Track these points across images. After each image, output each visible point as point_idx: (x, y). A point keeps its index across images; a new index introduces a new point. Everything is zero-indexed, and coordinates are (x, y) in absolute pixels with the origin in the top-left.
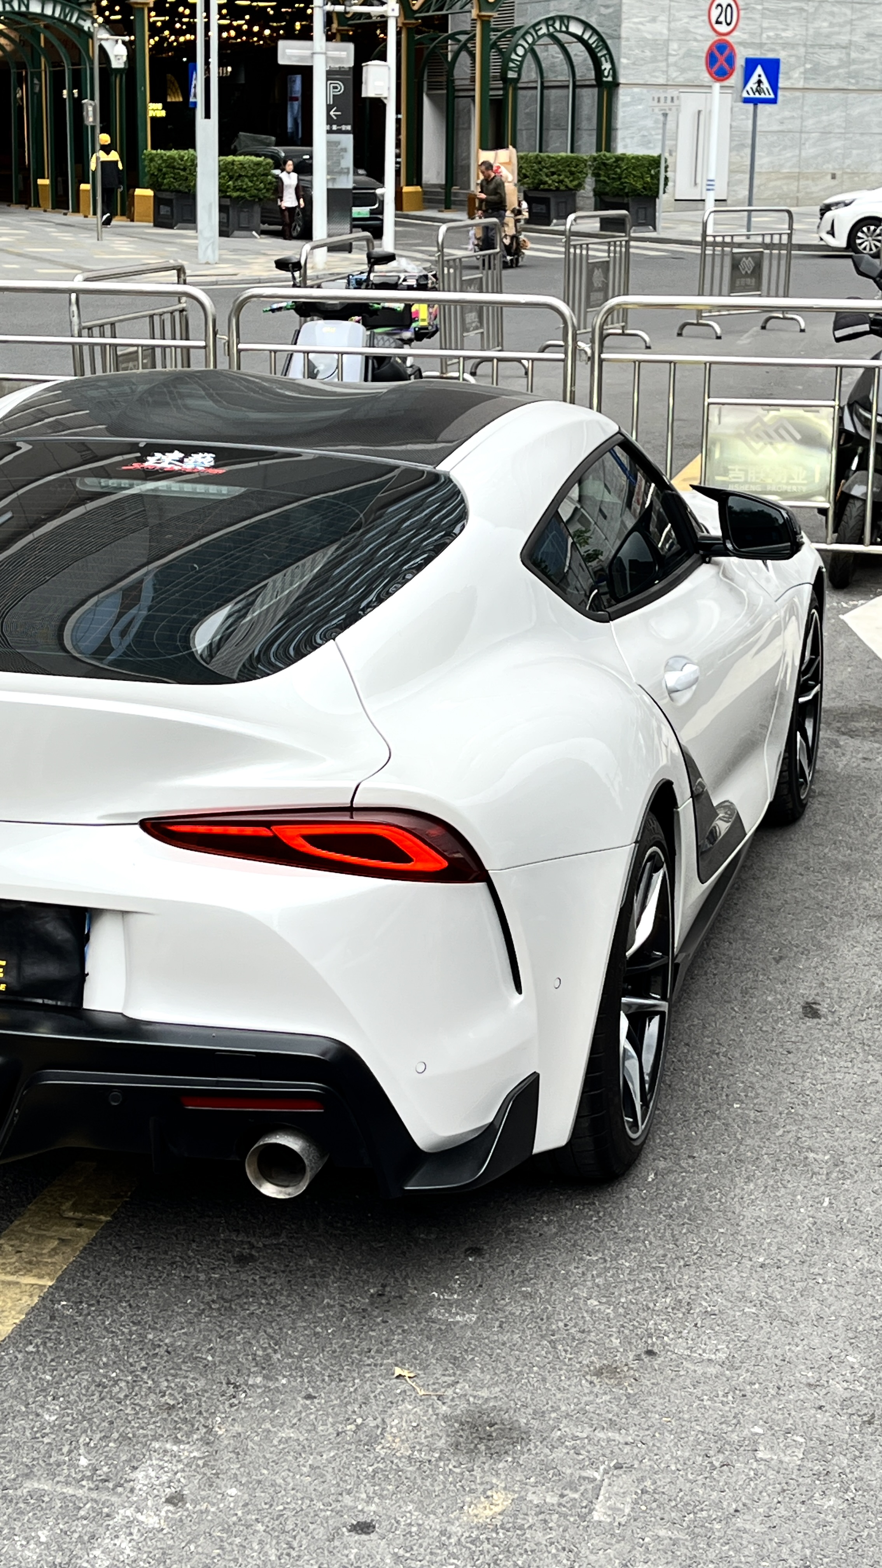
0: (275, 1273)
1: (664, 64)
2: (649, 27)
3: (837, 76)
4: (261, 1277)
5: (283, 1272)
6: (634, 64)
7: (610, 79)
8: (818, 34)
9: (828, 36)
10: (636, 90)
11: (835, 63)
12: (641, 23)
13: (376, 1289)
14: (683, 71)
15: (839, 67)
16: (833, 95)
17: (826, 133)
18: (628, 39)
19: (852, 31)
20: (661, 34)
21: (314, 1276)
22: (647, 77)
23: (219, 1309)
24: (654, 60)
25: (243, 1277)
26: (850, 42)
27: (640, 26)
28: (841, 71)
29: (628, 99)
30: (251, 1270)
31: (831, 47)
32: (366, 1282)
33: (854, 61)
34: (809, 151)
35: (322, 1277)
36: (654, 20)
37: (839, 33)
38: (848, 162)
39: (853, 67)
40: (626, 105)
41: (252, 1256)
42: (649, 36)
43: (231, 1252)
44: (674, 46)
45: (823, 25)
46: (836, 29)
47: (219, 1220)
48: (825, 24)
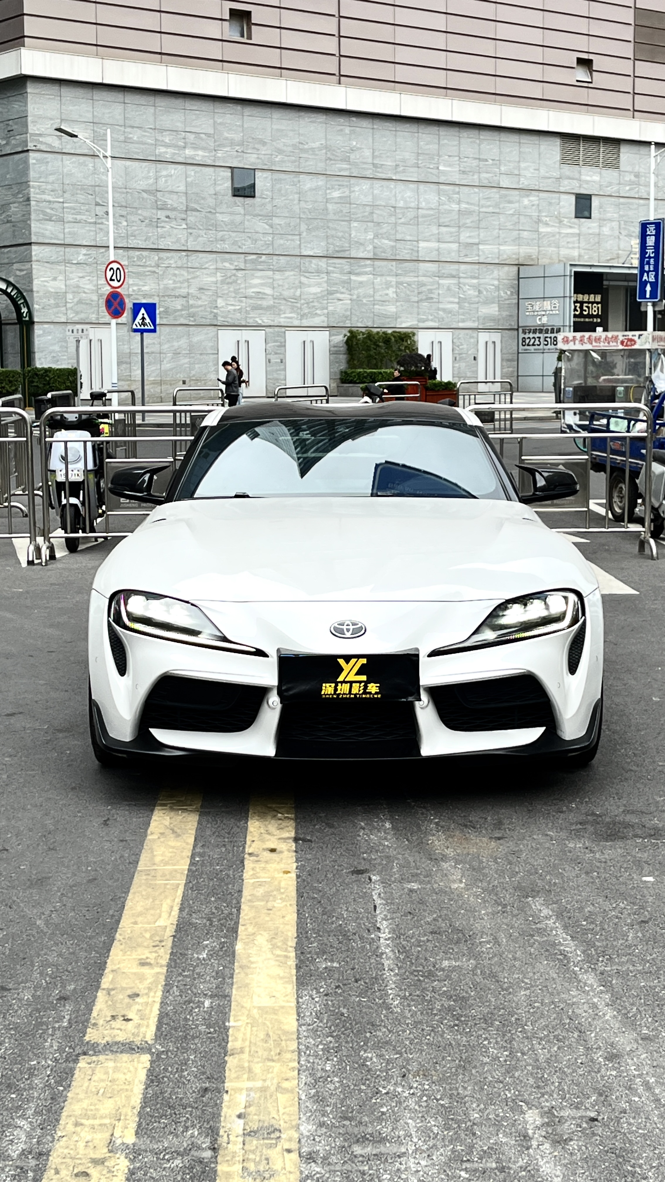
1: (64, 308)
2: (52, 283)
3: (182, 316)
6: (43, 308)
7: (27, 319)
8: (166, 288)
9: (173, 289)
10: (46, 326)
11: (179, 307)
12: (47, 281)
14: (77, 313)
15: (182, 310)
16: (180, 328)
17: (176, 353)
18: (38, 292)
19: (189, 287)
20: (60, 288)
22: (53, 317)
24: (57, 306)
26: (188, 294)
27: (46, 284)
28: (183, 312)
29: (41, 332)
31: (176, 297)
33: (192, 306)
34: (166, 366)
36: (55, 279)
37: (180, 288)
38: (193, 372)
39: (191, 310)
40: (39, 336)
42: (53, 290)
44: (70, 296)
45: (169, 282)
46: (178, 285)
48: (171, 282)
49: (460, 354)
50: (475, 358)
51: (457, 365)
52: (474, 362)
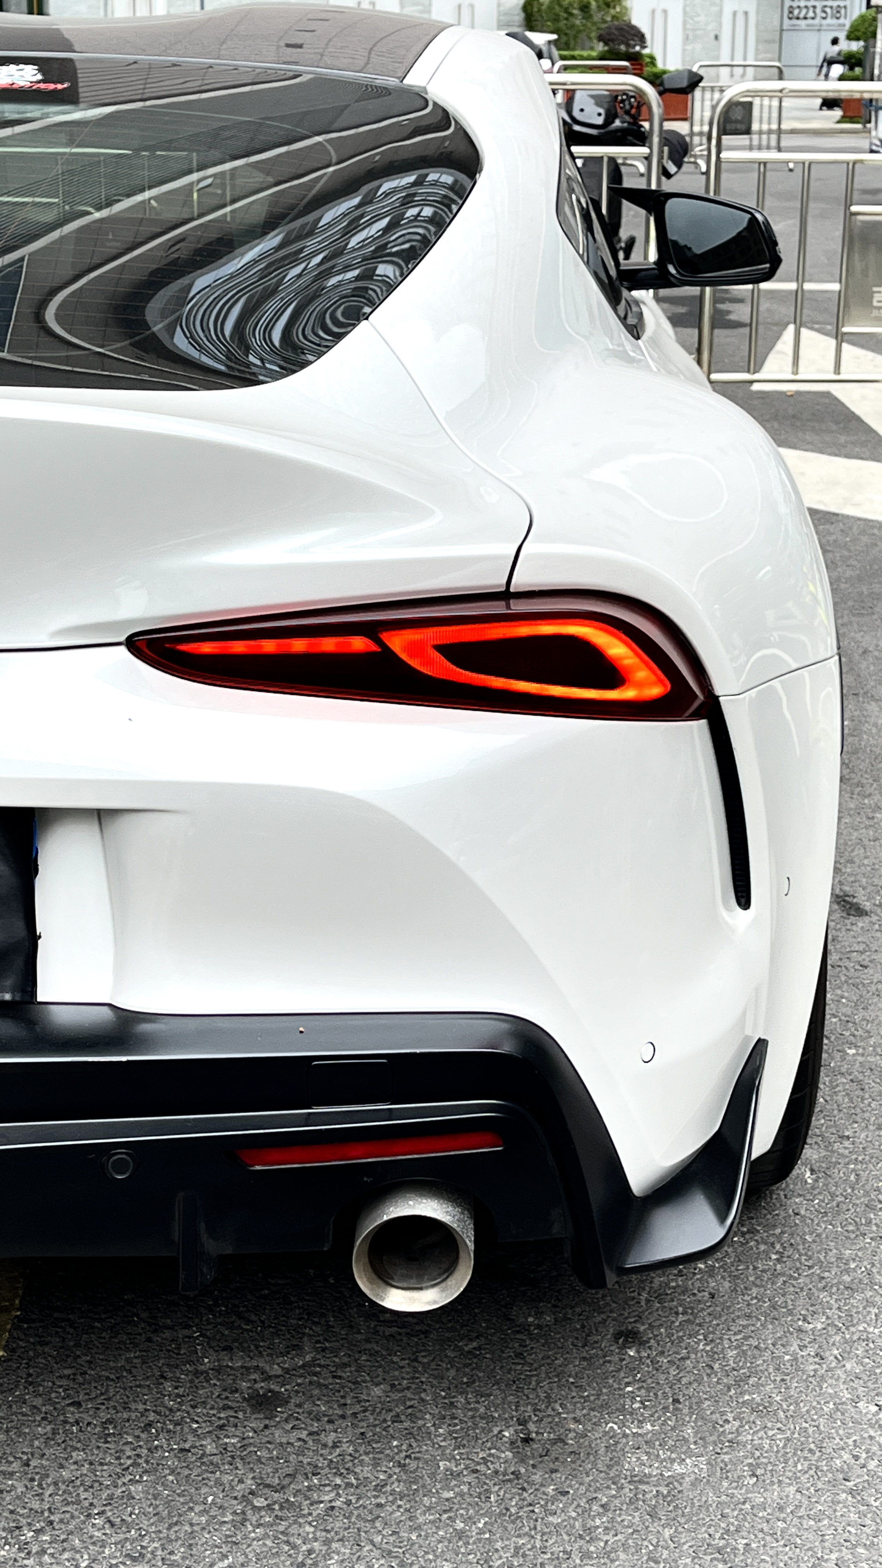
0: (330, 1422)
4: (310, 1434)
5: (343, 1417)
13: (512, 1430)
21: (396, 1419)
23: (269, 1507)
25: (278, 1435)
30: (286, 1420)
32: (489, 1419)
35: (412, 1417)
41: (276, 1394)
43: (236, 1391)
47: (186, 1332)
49: (694, 30)
50: (716, 37)
51: (689, 47)
52: (714, 42)
